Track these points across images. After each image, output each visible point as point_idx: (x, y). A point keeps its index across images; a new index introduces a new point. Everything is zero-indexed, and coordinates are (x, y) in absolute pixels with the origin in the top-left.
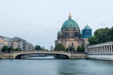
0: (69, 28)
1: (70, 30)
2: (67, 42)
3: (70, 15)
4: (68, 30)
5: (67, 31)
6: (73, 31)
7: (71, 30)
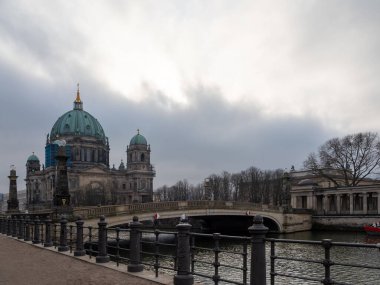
0: (83, 134)
1: (86, 142)
2: (81, 178)
3: (78, 98)
4: (82, 142)
5: (78, 145)
6: (95, 146)
7: (90, 142)
